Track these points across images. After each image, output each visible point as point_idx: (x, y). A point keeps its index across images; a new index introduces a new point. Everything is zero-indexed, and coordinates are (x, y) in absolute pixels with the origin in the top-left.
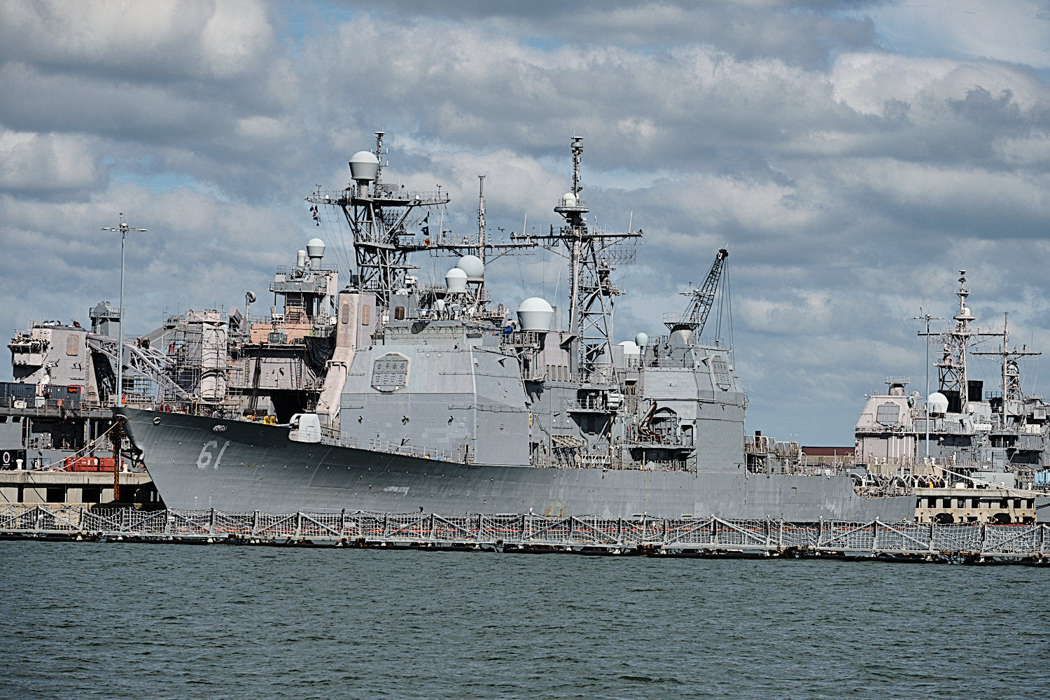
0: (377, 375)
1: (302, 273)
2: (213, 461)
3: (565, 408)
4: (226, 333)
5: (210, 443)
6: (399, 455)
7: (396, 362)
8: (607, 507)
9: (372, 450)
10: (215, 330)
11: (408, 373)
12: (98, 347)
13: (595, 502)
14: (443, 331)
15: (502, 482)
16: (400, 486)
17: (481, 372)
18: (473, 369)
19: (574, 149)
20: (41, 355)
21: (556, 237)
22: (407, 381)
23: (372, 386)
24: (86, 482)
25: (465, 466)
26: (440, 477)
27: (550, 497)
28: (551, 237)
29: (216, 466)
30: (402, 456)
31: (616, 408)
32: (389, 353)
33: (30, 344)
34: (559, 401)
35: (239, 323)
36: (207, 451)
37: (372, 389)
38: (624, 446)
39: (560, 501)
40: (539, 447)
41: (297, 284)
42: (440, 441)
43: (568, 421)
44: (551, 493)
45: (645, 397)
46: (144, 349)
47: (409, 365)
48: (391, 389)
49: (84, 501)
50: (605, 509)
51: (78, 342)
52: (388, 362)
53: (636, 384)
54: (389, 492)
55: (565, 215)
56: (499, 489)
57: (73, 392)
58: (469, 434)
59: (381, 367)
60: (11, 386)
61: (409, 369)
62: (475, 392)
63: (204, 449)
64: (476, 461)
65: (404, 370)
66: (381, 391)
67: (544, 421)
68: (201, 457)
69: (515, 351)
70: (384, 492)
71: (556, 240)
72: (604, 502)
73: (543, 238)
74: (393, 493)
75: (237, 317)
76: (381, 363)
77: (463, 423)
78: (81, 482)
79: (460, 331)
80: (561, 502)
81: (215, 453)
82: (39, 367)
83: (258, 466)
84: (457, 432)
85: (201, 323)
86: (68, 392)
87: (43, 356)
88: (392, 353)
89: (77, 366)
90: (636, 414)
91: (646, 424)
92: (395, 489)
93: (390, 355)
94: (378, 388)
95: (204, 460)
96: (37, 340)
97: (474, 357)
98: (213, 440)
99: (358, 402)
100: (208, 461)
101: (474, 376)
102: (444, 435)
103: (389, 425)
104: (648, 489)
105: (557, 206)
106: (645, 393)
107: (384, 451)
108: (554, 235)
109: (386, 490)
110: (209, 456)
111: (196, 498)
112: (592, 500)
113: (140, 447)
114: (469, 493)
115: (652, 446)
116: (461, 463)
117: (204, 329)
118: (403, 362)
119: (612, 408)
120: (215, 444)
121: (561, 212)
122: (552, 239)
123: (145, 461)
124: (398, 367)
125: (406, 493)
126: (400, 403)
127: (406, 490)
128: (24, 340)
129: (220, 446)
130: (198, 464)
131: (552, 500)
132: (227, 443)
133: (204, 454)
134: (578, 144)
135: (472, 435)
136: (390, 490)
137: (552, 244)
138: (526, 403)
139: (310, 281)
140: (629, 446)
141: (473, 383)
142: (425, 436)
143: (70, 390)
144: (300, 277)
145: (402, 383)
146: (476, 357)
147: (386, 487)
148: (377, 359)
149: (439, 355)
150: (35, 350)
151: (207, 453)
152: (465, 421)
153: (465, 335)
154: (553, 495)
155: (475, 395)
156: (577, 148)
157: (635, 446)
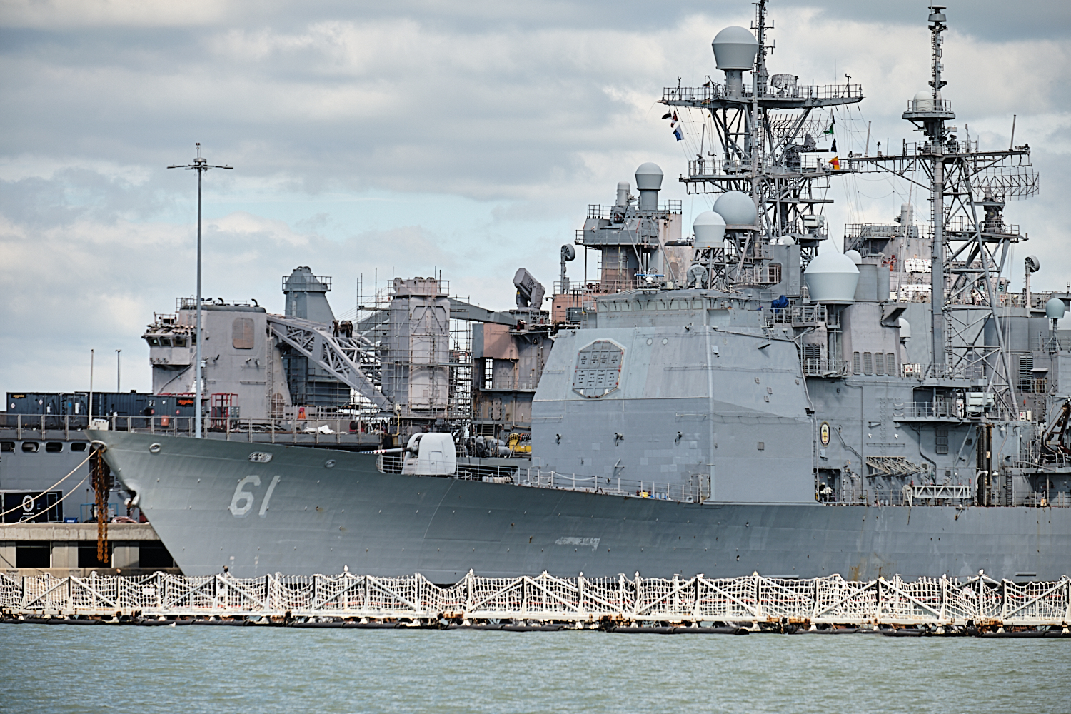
0: (580, 373)
1: (624, 215)
2: (257, 504)
3: (890, 415)
4: (448, 312)
5: (249, 479)
6: (573, 492)
7: (606, 354)
8: (966, 563)
9: (524, 484)
10: (430, 307)
11: (622, 369)
12: (283, 336)
13: (943, 556)
14: (675, 305)
15: (767, 528)
16: (583, 537)
17: (723, 365)
18: (709, 362)
19: (933, 24)
20: (188, 350)
21: (912, 157)
22: (620, 381)
23: (573, 390)
24: (82, 538)
25: (695, 506)
26: (651, 522)
27: (859, 550)
28: (904, 157)
29: (262, 512)
30: (578, 492)
31: (979, 415)
32: (597, 340)
33: (170, 334)
34: (878, 406)
35: (530, 294)
36: (244, 489)
37: (573, 393)
38: (1015, 471)
39: (876, 555)
40: (842, 475)
41: (615, 232)
42: (664, 468)
43: (896, 435)
44: (859, 544)
45: (1058, 395)
46: (344, 336)
47: (624, 357)
48: (599, 393)
49: (80, 566)
50: (963, 566)
51: (253, 328)
52: (596, 354)
53: (1047, 376)
54: (565, 546)
55: (921, 124)
56: (762, 538)
57: (186, 405)
58: (704, 458)
59: (587, 361)
60: (109, 397)
61: (624, 363)
62: (711, 396)
63: (240, 487)
64: (714, 499)
65: (617, 364)
66: (584, 396)
67: (850, 437)
68: (236, 498)
69: (791, 333)
70: (557, 545)
71: (911, 161)
72: (960, 555)
73: (893, 158)
74: (571, 546)
75: (525, 284)
76: (587, 355)
77: (695, 442)
78: (73, 537)
79: (697, 305)
80: (879, 557)
81: (259, 493)
82: (186, 367)
83: (334, 511)
84: (686, 455)
85: (407, 297)
86: (178, 405)
87: (191, 351)
88: (602, 340)
89: (252, 364)
90: (1044, 421)
91: (1057, 436)
92: (577, 541)
93: (599, 342)
94: (582, 392)
95: (242, 503)
96: (182, 328)
97: (711, 344)
98: (252, 474)
99: (556, 414)
100: (249, 506)
101: (710, 373)
102: (669, 461)
103: (596, 446)
104: (1045, 536)
105: (906, 110)
106: (1060, 390)
107: (544, 485)
108: (909, 154)
109: (559, 542)
110: (250, 497)
111: (232, 558)
112: (936, 552)
113: (132, 487)
114: (707, 545)
115: (1058, 470)
116: (687, 501)
117: (412, 307)
118: (615, 354)
119: (974, 414)
120: (256, 480)
121: (912, 120)
122: (905, 161)
123: (142, 506)
124: (609, 361)
125: (596, 547)
126: (611, 413)
127: (595, 543)
128: (162, 327)
129: (266, 483)
130: (232, 510)
131: (862, 554)
132: (277, 478)
133: (239, 495)
134: (938, 17)
135: (708, 460)
136: (568, 542)
137: (905, 167)
138: (807, 410)
139: (633, 228)
140: (1024, 470)
141: (708, 382)
142: (644, 461)
143: (180, 402)
144: (621, 222)
145: (614, 384)
146: (715, 344)
147: (559, 538)
148: (581, 349)
149: (665, 342)
150: (180, 342)
151: (245, 493)
152: (698, 438)
153: (705, 311)
154: (863, 547)
155: (711, 400)
156: (937, 23)
157: (1033, 471)
